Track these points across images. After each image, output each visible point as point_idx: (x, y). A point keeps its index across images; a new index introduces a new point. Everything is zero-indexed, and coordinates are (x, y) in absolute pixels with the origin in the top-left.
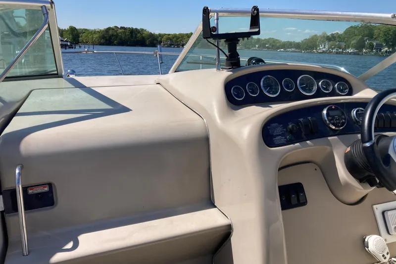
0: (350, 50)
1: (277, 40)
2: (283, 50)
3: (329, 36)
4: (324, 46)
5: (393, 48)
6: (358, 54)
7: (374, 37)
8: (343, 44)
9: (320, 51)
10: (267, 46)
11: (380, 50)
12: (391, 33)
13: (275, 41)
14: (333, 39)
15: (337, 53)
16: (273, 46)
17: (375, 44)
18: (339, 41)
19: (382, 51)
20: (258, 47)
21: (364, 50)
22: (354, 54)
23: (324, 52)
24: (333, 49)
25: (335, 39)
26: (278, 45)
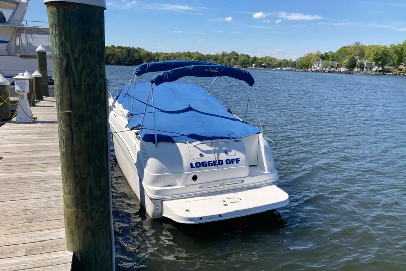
0: (342, 69)
1: (273, 59)
2: (279, 68)
3: (322, 55)
4: (318, 65)
5: (382, 68)
6: (350, 73)
7: (366, 56)
8: (336, 63)
9: (313, 70)
10: (263, 64)
11: (371, 69)
12: (380, 53)
13: (271, 60)
14: (327, 58)
15: (330, 72)
16: (269, 65)
17: (365, 63)
18: (333, 60)
19: (373, 70)
20: (255, 66)
21: (356, 69)
22: (346, 73)
23: (317, 71)
24: (326, 67)
25: (328, 58)
26: (274, 63)
